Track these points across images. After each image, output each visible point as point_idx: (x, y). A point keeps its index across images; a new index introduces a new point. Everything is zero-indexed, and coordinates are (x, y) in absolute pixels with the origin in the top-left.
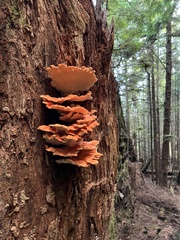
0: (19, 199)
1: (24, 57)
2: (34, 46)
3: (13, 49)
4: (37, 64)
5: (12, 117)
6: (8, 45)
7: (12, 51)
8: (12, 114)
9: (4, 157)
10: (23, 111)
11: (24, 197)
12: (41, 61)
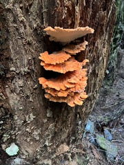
0: (29, 118)
1: (22, 22)
2: (30, 5)
3: (11, 15)
4: (35, 26)
5: (18, 74)
6: (5, 13)
7: (10, 17)
8: (18, 72)
9: (17, 99)
10: (26, 69)
11: (32, 117)
12: (39, 21)
